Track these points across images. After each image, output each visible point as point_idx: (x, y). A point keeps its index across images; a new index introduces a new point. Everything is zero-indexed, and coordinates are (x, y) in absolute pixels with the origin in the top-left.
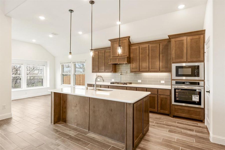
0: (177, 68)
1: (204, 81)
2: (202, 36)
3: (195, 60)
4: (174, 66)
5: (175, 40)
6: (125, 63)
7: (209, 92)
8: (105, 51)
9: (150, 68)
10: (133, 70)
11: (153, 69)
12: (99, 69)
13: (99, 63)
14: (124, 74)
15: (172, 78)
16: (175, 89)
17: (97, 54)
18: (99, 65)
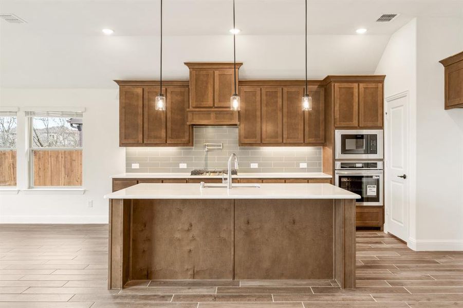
0: (344, 138)
1: (382, 160)
2: (380, 85)
3: (370, 124)
4: (338, 134)
5: (340, 87)
7: (404, 177)
8: (166, 89)
9: (284, 136)
10: (247, 141)
11: (291, 138)
12: (146, 136)
13: (146, 120)
14: (215, 149)
15: (337, 158)
16: (340, 177)
17: (137, 95)
18: (146, 125)
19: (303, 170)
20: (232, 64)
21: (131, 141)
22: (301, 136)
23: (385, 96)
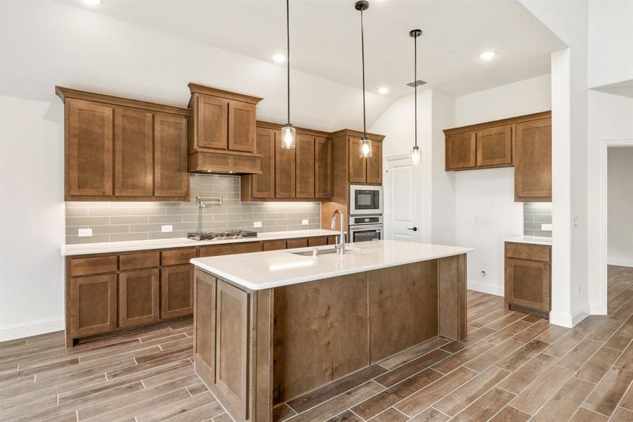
1: (382, 215)
3: (373, 181)
5: (354, 142)
6: (231, 172)
7: (415, 229)
8: (153, 116)
9: (297, 190)
10: (260, 195)
11: (303, 193)
12: (118, 184)
13: (118, 159)
14: (211, 205)
15: (351, 213)
16: (354, 233)
17: (103, 119)
18: (118, 167)
19: (305, 227)
21: (89, 192)
22: (312, 191)
23: (384, 155)
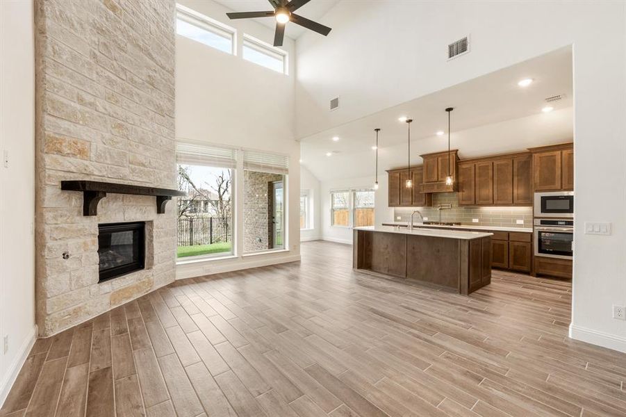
0: (544, 199)
4: (537, 197)
5: (540, 156)
8: (412, 173)
9: (494, 198)
10: (464, 203)
12: (401, 201)
13: (401, 191)
14: (444, 208)
15: (536, 216)
16: (540, 232)
17: (397, 178)
18: (401, 195)
19: (519, 226)
20: (446, 152)
21: (394, 204)
22: (509, 198)
